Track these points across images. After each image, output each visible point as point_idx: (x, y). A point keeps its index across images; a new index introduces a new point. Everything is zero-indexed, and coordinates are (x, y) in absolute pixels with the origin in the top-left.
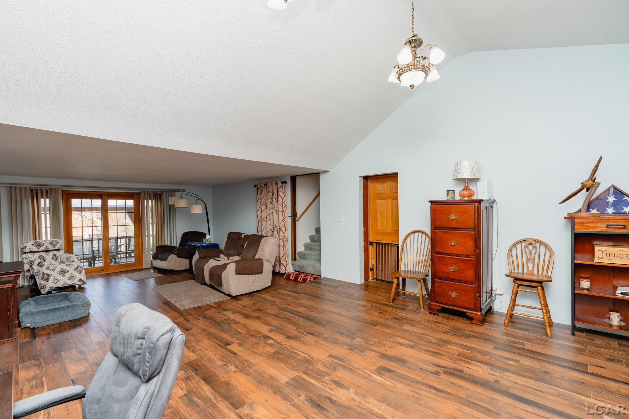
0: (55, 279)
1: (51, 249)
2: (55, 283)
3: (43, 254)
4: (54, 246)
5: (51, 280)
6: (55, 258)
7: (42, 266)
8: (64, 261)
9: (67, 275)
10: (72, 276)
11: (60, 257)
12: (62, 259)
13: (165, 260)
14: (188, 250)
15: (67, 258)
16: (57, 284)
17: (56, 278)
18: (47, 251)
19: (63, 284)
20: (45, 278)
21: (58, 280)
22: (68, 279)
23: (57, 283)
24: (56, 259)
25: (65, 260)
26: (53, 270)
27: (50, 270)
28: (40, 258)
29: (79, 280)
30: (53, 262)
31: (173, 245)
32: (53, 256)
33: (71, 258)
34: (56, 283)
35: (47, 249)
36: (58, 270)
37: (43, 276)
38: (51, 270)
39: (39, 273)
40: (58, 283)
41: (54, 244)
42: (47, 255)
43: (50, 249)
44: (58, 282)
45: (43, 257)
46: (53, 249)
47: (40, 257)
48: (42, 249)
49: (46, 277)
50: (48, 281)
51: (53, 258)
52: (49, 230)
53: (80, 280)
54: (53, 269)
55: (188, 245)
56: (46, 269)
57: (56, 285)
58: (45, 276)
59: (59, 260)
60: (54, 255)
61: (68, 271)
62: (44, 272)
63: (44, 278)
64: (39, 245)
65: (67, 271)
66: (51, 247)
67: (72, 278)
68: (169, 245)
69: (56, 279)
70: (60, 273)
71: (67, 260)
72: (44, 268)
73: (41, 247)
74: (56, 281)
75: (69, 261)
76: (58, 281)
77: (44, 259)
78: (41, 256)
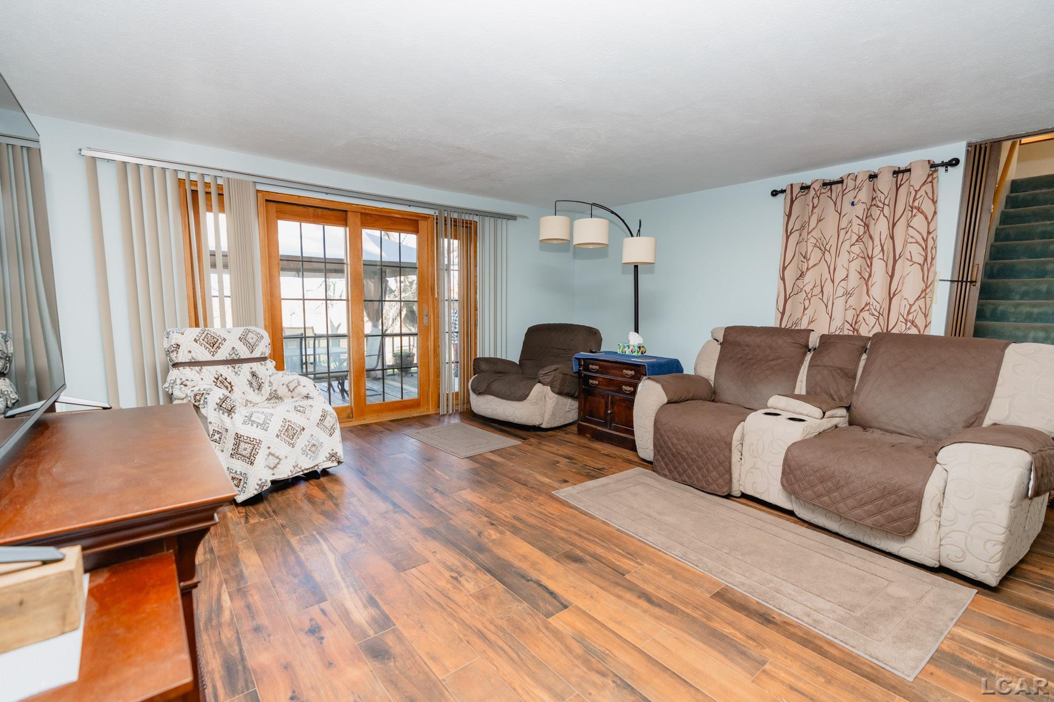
0: (270, 454)
1: (245, 357)
2: (270, 468)
3: (225, 371)
4: (252, 348)
5: (260, 459)
6: (255, 384)
7: (230, 411)
8: (280, 393)
9: (302, 441)
10: (314, 445)
11: (270, 382)
12: (274, 388)
13: (522, 398)
14: (579, 372)
15: (288, 386)
16: (276, 470)
17: (272, 450)
18: (233, 362)
19: (293, 469)
20: (244, 453)
21: (277, 457)
22: (304, 452)
23: (275, 467)
24: (260, 388)
25: (282, 391)
26: (264, 426)
27: (255, 425)
28: (218, 384)
29: (328, 456)
30: (253, 396)
31: (499, 356)
32: (249, 377)
33: (299, 385)
34: (273, 469)
35: (234, 355)
36: (276, 425)
37: (237, 446)
38: (258, 425)
39: (224, 433)
40: (279, 466)
41: (250, 341)
42: (236, 373)
43: (242, 357)
44: (278, 463)
45: (226, 379)
46: (249, 356)
47: (217, 379)
48: (222, 355)
49: (245, 449)
50: (252, 463)
51: (251, 384)
52: (228, 302)
53: (333, 456)
54: (264, 423)
55: (579, 359)
56: (244, 423)
57: (273, 474)
58: (243, 445)
59: (266, 390)
60: (254, 375)
61: (303, 429)
62: (241, 433)
63: (241, 451)
64: (214, 344)
65: (299, 430)
66: (244, 353)
67: (313, 449)
68: (492, 356)
69: (273, 455)
70: (282, 435)
71: (289, 390)
72: (238, 417)
73: (219, 347)
74: (272, 461)
75: (294, 394)
76: (280, 459)
77: (229, 386)
78: (221, 375)
